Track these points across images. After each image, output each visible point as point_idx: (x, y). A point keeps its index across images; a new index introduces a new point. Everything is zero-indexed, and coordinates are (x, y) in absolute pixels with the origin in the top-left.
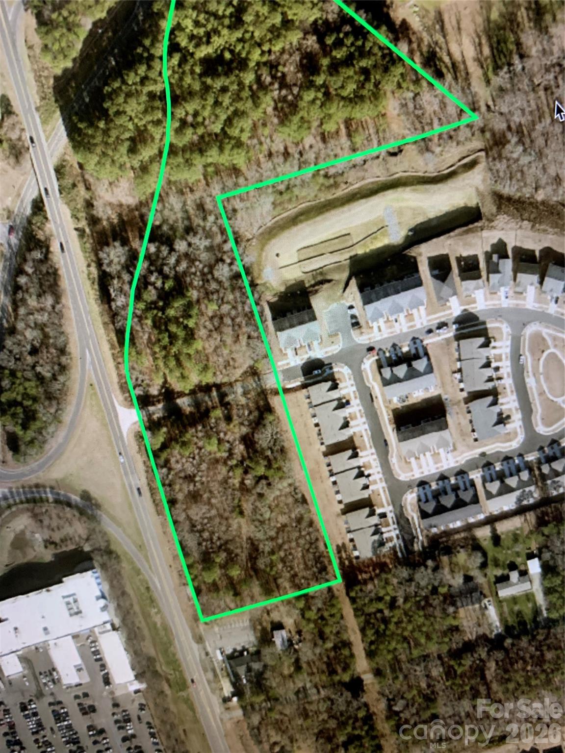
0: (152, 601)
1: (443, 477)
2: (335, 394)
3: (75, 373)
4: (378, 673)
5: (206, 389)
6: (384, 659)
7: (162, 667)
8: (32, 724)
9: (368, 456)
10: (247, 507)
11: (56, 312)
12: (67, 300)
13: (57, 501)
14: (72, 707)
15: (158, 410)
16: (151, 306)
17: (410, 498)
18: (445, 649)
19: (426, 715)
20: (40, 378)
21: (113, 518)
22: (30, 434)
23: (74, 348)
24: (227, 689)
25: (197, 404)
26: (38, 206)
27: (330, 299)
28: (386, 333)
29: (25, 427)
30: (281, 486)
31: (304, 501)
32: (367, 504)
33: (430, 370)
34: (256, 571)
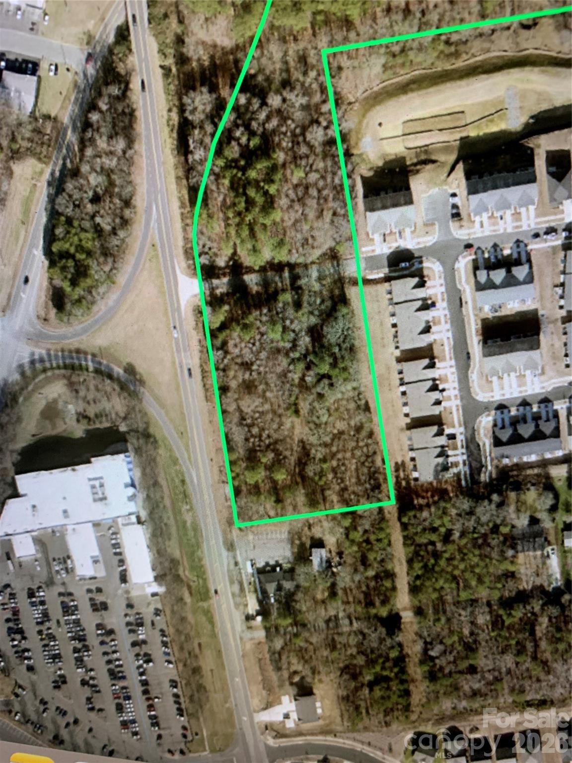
0: (186, 495)
1: (525, 403)
2: (421, 293)
3: (137, 229)
4: (419, 612)
5: (278, 267)
6: (428, 597)
7: (185, 572)
8: (37, 614)
9: (446, 369)
10: (304, 407)
11: (126, 157)
12: (140, 146)
13: (98, 371)
14: (82, 601)
15: (222, 285)
16: (231, 164)
17: (485, 422)
18: (496, 595)
19: (463, 665)
20: (98, 230)
21: (157, 399)
22: (79, 292)
23: (140, 201)
24: (253, 606)
25: (266, 284)
26: (123, 34)
27: (431, 183)
28: (488, 231)
29: (74, 283)
30: (344, 389)
31: (367, 408)
32: (436, 421)
33: (530, 279)
34: (304, 478)
